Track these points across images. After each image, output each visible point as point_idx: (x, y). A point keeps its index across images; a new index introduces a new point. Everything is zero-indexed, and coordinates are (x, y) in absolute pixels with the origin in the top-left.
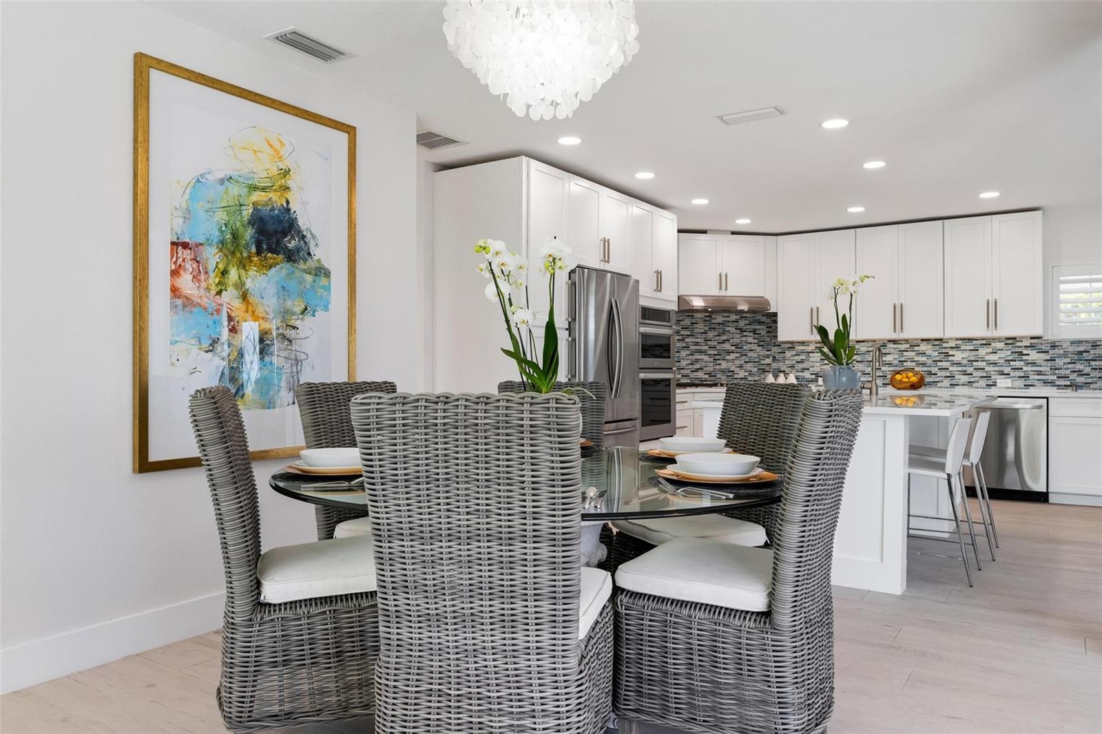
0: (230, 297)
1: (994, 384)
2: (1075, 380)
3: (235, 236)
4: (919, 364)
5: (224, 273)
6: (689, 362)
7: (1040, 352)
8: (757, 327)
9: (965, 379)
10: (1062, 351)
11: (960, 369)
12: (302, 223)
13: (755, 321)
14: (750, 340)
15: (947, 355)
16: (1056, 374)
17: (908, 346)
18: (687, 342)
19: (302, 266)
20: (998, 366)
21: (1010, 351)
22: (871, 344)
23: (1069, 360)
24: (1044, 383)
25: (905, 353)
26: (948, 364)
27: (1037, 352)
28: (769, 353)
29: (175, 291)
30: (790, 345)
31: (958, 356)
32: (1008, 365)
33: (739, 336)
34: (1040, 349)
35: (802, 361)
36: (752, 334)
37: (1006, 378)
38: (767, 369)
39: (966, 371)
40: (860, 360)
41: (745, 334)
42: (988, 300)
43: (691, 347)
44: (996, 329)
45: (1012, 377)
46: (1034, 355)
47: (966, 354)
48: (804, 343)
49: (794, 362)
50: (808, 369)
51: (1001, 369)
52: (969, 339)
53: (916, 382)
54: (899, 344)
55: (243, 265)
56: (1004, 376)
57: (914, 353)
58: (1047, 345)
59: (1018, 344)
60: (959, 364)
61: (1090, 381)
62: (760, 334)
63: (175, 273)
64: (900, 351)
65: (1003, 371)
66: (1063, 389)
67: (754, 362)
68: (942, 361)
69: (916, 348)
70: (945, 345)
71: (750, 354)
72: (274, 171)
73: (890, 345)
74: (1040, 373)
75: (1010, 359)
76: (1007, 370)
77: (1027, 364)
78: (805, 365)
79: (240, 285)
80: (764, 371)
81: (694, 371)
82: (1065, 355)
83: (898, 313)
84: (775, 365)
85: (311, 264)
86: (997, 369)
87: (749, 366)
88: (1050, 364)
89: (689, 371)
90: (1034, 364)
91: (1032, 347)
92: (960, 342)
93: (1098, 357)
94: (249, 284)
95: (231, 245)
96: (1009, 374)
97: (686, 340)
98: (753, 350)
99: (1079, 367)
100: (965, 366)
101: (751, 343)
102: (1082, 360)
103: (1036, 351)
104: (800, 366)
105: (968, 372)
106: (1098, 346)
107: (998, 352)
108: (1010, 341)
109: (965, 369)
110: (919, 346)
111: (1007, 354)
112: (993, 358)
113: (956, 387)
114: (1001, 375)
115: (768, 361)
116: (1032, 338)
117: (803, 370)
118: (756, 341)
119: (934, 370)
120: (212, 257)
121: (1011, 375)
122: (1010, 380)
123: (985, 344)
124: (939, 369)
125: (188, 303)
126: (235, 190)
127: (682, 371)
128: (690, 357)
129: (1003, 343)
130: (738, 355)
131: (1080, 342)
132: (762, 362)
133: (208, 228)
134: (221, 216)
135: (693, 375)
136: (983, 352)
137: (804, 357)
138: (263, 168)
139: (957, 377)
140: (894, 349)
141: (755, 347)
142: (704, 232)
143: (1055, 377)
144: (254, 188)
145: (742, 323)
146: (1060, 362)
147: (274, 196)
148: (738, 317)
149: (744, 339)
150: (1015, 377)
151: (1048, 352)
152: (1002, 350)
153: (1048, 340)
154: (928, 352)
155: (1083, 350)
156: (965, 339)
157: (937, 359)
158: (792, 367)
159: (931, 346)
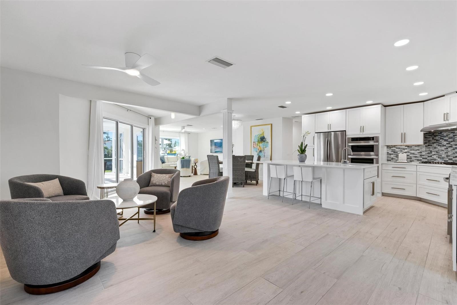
0: (258, 146)
3: (259, 140)
5: (258, 144)
6: (452, 153)
12: (265, 137)
18: (451, 144)
19: (265, 142)
29: (254, 147)
43: (453, 147)
55: (259, 143)
63: (254, 145)
72: (262, 132)
79: (259, 145)
81: (454, 157)
85: (266, 142)
89: (452, 157)
94: (260, 145)
95: (258, 141)
97: (451, 143)
120: (257, 143)
125: (255, 147)
126: (259, 136)
127: (449, 157)
128: (453, 151)
133: (256, 140)
134: (257, 139)
135: (454, 159)
138: (261, 132)
144: (260, 135)
147: (262, 135)
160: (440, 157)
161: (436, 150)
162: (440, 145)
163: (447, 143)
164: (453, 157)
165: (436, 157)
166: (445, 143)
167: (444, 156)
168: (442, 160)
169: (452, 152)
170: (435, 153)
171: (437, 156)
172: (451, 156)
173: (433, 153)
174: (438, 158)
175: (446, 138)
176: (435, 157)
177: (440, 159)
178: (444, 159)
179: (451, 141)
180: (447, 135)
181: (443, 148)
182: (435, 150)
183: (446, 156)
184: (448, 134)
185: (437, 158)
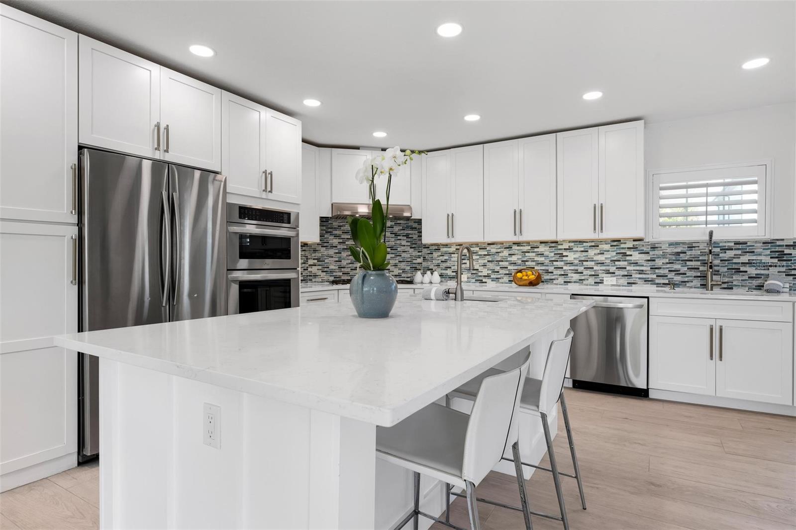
1: (601, 282)
2: (673, 278)
4: (538, 264)
6: (349, 261)
7: (641, 253)
8: (410, 232)
9: (576, 277)
10: (661, 252)
11: (572, 268)
13: (407, 227)
14: (404, 243)
15: (562, 256)
16: (655, 273)
17: (529, 248)
20: (605, 266)
21: (615, 253)
22: (499, 246)
23: (667, 261)
24: (645, 281)
25: (527, 254)
26: (562, 263)
27: (639, 254)
28: (420, 254)
30: (436, 247)
31: (571, 257)
32: (613, 264)
33: (393, 239)
34: (641, 250)
35: (445, 261)
36: (405, 238)
37: (612, 277)
38: (419, 267)
39: (577, 270)
40: (491, 260)
41: (399, 238)
42: (595, 205)
44: (602, 232)
45: (617, 276)
46: (636, 256)
47: (577, 255)
48: (447, 245)
49: (440, 262)
50: (450, 268)
51: (607, 268)
52: (580, 242)
53: (534, 280)
54: (522, 246)
56: (610, 275)
57: (534, 254)
58: (648, 247)
59: (623, 246)
60: (571, 264)
61: (686, 279)
62: (412, 238)
64: (522, 252)
65: (609, 270)
66: (662, 287)
67: (407, 261)
68: (557, 261)
69: (536, 250)
70: (560, 247)
71: (403, 255)
73: (515, 247)
74: (641, 272)
75: (615, 259)
76: (612, 269)
77: (630, 264)
78: (448, 264)
80: (416, 269)
82: (664, 256)
83: (518, 217)
84: (425, 264)
86: (604, 268)
87: (402, 265)
88: (651, 263)
89: (349, 270)
90: (636, 264)
91: (634, 248)
92: (572, 244)
93: (693, 258)
96: (614, 273)
97: (347, 243)
98: (406, 252)
99: (677, 266)
100: (577, 266)
101: (404, 246)
102: (679, 260)
103: (638, 252)
104: (444, 265)
105: (579, 271)
106: (694, 247)
107: (605, 253)
108: (615, 243)
109: (576, 268)
110: (538, 247)
111: (612, 255)
112: (601, 258)
113: (569, 284)
114: (607, 273)
115: (420, 260)
116: (634, 240)
117: (447, 268)
118: (409, 244)
119: (551, 269)
121: (616, 274)
122: (615, 278)
123: (594, 246)
124: (555, 268)
129: (610, 245)
130: (393, 256)
131: (677, 244)
132: (414, 261)
136: (592, 252)
137: (447, 258)
139: (569, 275)
140: (518, 250)
141: (408, 249)
142: (357, 148)
143: (654, 276)
145: (396, 229)
146: (659, 262)
148: (393, 223)
149: (398, 242)
150: (620, 275)
151: (648, 253)
152: (608, 251)
153: (648, 242)
154: (546, 253)
155: (680, 251)
156: (577, 242)
157: (553, 259)
158: (438, 266)
159: (548, 248)
160: (326, 270)
161: (318, 255)
162: (325, 244)
163: (339, 243)
164: (351, 269)
165: (318, 270)
166: (335, 241)
167: (334, 268)
168: (331, 276)
169: (348, 259)
170: (316, 261)
171: (320, 267)
172: (347, 267)
173: (311, 262)
174: (322, 272)
175: (337, 232)
176: (314, 270)
177: (325, 273)
178: (334, 274)
179: (347, 239)
180: (339, 226)
181: (332, 252)
182: (313, 255)
183: (337, 268)
184: (341, 224)
185: (320, 273)
